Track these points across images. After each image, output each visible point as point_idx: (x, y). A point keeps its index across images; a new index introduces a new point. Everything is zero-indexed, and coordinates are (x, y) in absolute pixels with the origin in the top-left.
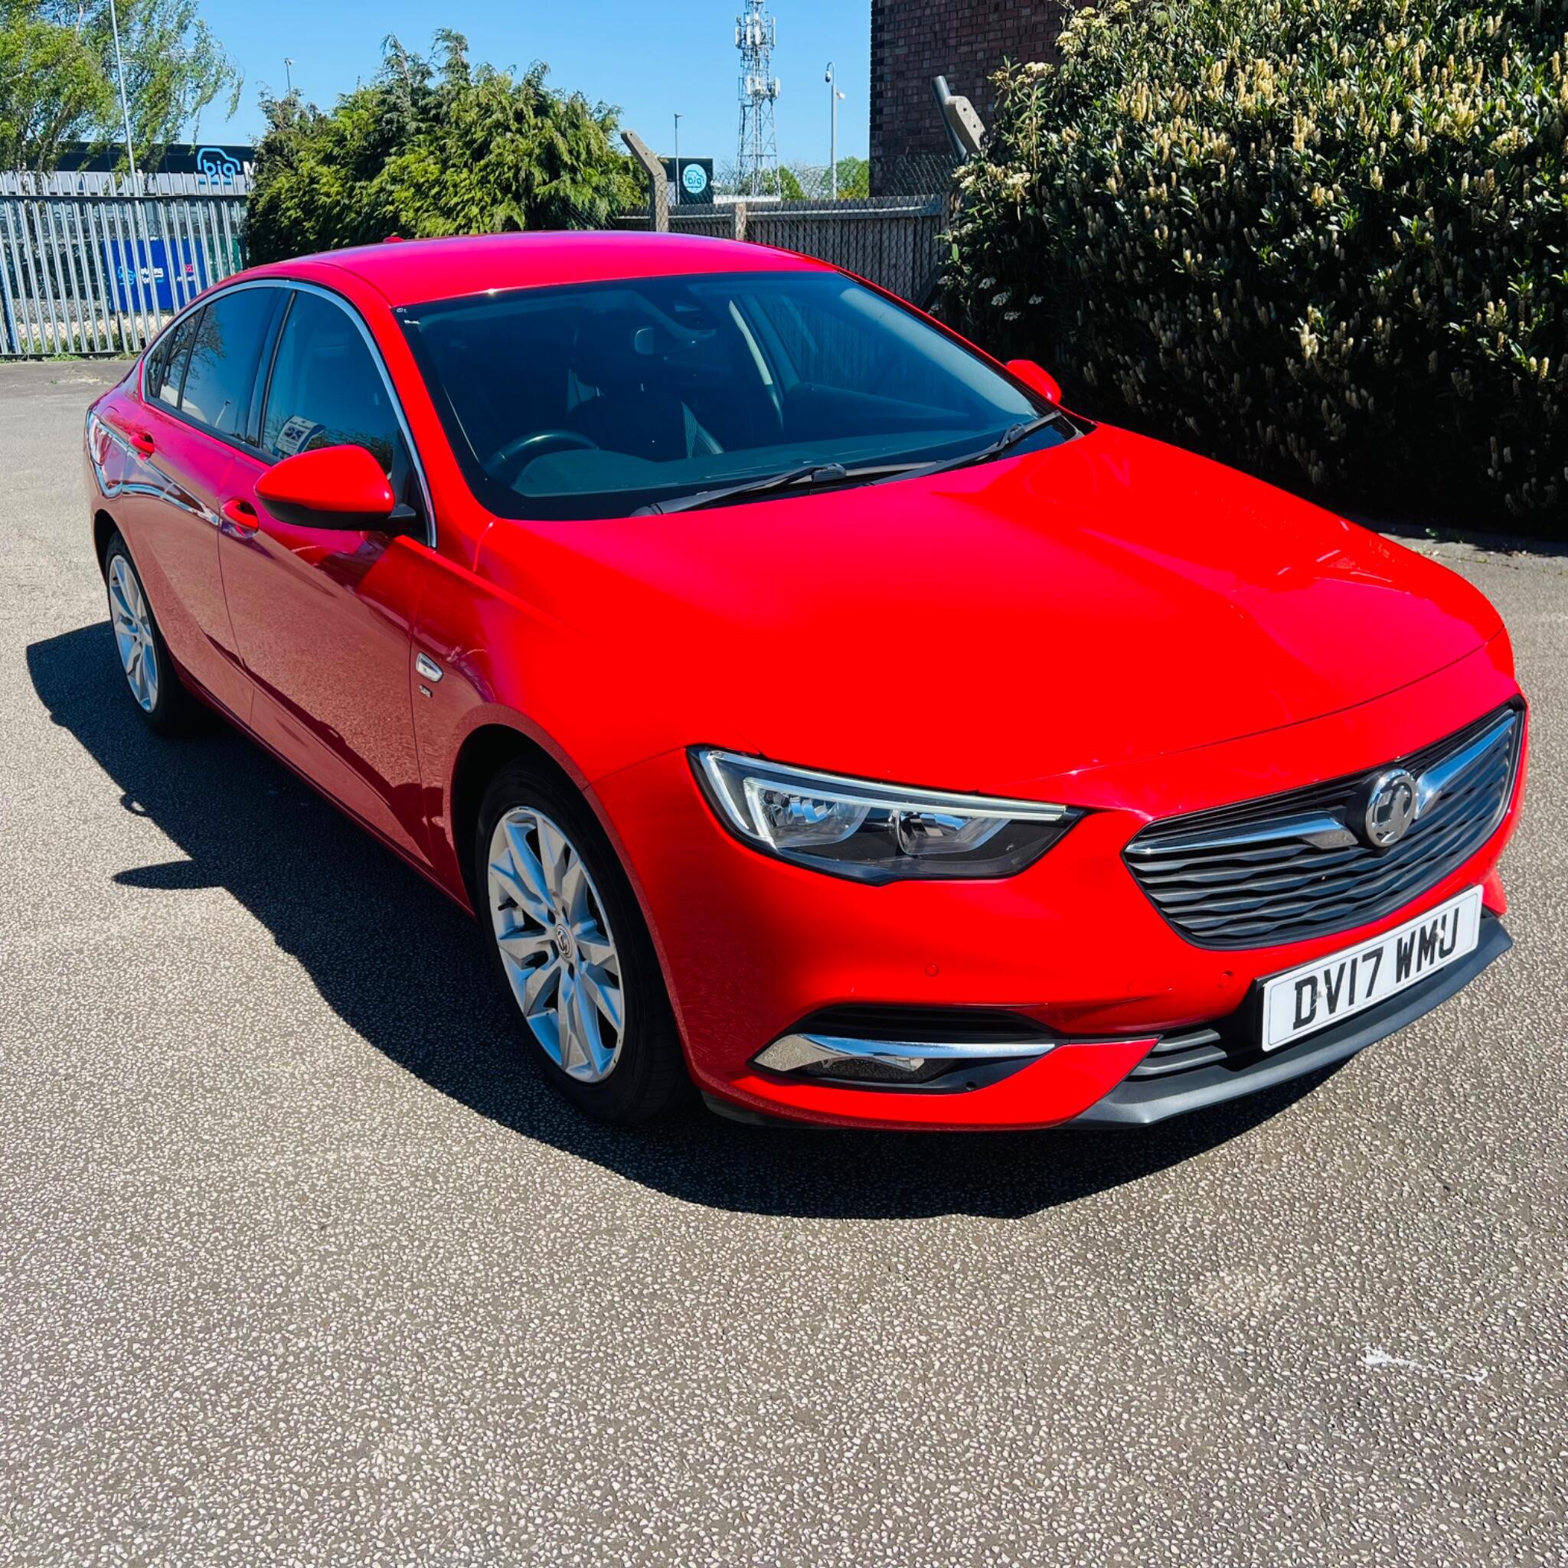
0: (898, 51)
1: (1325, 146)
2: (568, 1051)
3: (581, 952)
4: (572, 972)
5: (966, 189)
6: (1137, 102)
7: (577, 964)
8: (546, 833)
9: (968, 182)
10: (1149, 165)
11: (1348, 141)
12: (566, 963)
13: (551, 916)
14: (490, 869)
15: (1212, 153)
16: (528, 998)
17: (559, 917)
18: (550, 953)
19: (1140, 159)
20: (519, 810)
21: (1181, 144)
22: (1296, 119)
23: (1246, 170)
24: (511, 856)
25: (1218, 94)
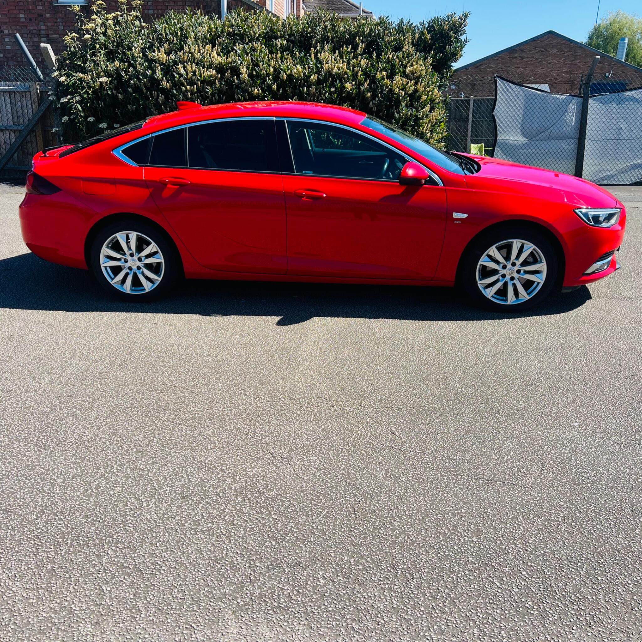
1: (250, 76)
2: (511, 299)
3: (518, 272)
4: (512, 279)
5: (63, 82)
6: (161, 55)
7: (516, 275)
8: (516, 244)
9: (63, 79)
10: (182, 79)
11: (258, 75)
12: (510, 277)
13: (504, 267)
14: (480, 263)
15: (211, 76)
16: (489, 293)
17: (509, 266)
18: (501, 278)
19: (177, 76)
20: (504, 242)
21: (194, 72)
22: (241, 67)
23: (225, 81)
24: (490, 257)
25: (198, 56)
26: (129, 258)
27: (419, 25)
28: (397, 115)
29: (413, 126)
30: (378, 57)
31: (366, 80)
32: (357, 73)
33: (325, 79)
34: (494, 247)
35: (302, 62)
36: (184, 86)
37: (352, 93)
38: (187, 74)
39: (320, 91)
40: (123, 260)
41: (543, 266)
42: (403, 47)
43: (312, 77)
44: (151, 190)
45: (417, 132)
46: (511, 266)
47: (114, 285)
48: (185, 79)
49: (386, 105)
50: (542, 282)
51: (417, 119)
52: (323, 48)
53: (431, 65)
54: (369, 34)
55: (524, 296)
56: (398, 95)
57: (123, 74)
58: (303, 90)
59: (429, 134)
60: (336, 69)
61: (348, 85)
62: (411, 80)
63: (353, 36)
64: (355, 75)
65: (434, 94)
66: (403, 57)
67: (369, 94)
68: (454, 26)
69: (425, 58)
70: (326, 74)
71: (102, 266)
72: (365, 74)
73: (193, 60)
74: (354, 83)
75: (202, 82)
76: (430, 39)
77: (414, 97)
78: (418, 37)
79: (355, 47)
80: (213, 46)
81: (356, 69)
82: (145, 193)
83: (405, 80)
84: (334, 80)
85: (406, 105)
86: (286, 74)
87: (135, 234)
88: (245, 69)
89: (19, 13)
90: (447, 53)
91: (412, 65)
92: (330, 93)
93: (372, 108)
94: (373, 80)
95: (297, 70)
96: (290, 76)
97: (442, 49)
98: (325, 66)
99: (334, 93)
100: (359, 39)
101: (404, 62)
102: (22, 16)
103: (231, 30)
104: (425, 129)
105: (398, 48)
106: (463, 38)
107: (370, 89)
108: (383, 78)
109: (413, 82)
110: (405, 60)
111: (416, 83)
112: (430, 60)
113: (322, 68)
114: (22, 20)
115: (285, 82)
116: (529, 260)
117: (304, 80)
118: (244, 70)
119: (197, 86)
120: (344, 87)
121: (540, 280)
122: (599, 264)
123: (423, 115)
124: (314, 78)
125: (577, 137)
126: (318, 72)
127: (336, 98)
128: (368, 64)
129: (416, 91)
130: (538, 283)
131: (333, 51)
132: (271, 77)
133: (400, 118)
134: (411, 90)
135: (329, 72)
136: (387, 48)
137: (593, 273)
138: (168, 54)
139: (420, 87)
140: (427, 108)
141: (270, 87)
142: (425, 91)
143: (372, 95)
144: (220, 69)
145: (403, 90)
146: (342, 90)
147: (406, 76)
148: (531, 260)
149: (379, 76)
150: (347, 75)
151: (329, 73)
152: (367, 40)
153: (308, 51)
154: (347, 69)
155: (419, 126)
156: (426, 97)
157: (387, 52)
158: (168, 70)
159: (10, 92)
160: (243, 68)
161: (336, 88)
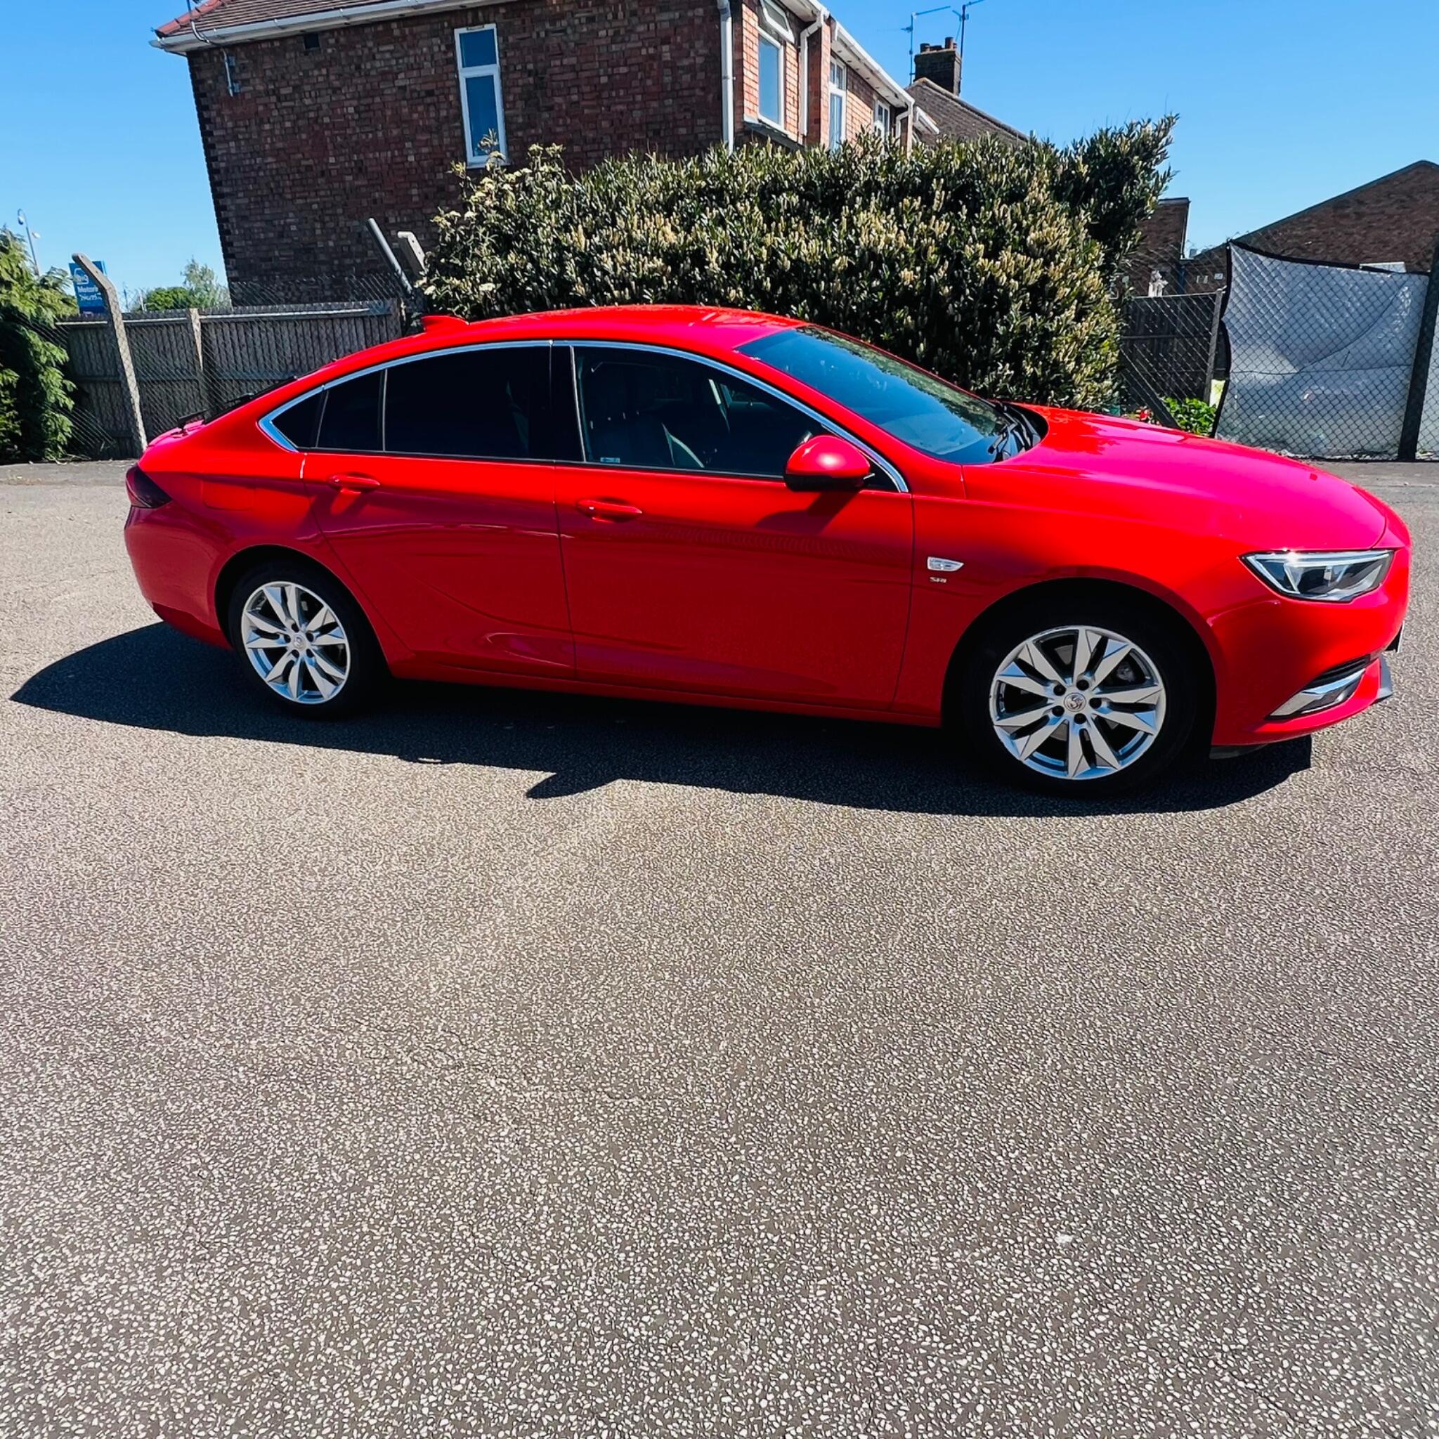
0: (238, 201)
1: (726, 266)
2: (1076, 767)
3: (1095, 703)
4: (1080, 719)
5: (431, 295)
6: (578, 238)
7: (1089, 712)
8: (1088, 637)
9: (430, 290)
10: (607, 278)
11: (741, 263)
12: (1073, 714)
13: (1060, 691)
14: (997, 678)
15: (655, 270)
16: (1023, 749)
17: (1071, 688)
18: (1051, 715)
19: (599, 274)
20: (1054, 631)
21: (627, 264)
22: (708, 250)
23: (679, 280)
24: (1021, 664)
25: (638, 235)
26: (292, 634)
27: (1071, 148)
28: (1001, 329)
29: (1037, 351)
30: (970, 215)
31: (942, 263)
32: (926, 249)
33: (862, 265)
34: (1030, 642)
35: (823, 233)
36: (610, 291)
37: (914, 289)
38: (615, 268)
39: (851, 289)
40: (282, 637)
41: (1156, 693)
42: (1026, 193)
43: (837, 262)
44: (313, 499)
45: (1044, 361)
46: (1076, 690)
47: (270, 684)
48: (612, 277)
49: (981, 310)
50: (1156, 734)
51: (1046, 335)
52: (865, 206)
53: (1087, 226)
54: (960, 173)
55: (1111, 762)
56: (1006, 289)
57: (518, 275)
58: (819, 288)
59: (1073, 363)
60: (882, 243)
61: (906, 274)
62: (1035, 258)
63: (927, 177)
64: (921, 253)
65: (1088, 283)
66: (1023, 213)
67: (947, 290)
68: (1144, 144)
69: (1073, 214)
70: (862, 255)
71: (246, 646)
72: (943, 251)
73: (630, 244)
74: (918, 269)
75: (639, 282)
76: (1087, 174)
77: (1041, 293)
78: (1064, 172)
79: (928, 201)
80: (669, 215)
81: (924, 241)
82: (303, 504)
83: (1021, 257)
84: (878, 265)
85: (1023, 308)
86: (789, 258)
87: (294, 586)
88: (716, 254)
89: (411, 188)
90: (1122, 199)
91: (1041, 228)
92: (872, 291)
93: (953, 317)
94: (957, 261)
95: (810, 248)
96: (797, 263)
97: (1113, 193)
98: (863, 240)
99: (876, 290)
100: (938, 184)
101: (1025, 222)
102: (414, 191)
103: (704, 184)
104: (1061, 354)
105: (1015, 195)
106: (1161, 168)
107: (951, 279)
108: (976, 257)
109: (1040, 261)
110: (1027, 219)
111: (1046, 264)
112: (1084, 217)
113: (858, 243)
114: (415, 199)
115: (788, 274)
116: (1121, 676)
117: (821, 267)
118: (713, 256)
119: (630, 288)
120: (899, 279)
121: (1150, 726)
122: (1320, 691)
123: (1059, 327)
124: (841, 262)
125: (1410, 361)
126: (850, 253)
127: (883, 301)
128: (949, 231)
129: (1044, 279)
130: (1146, 735)
131: (885, 209)
132: (762, 266)
133: (1008, 335)
134: (1033, 278)
135: (870, 250)
136: (993, 196)
137: (1298, 714)
138: (588, 235)
139: (1055, 272)
140: (1070, 313)
141: (759, 283)
142: (1064, 278)
143: (952, 291)
144: (672, 257)
145: (1016, 278)
146: (894, 284)
147: (1028, 251)
148: (1128, 675)
149: (968, 251)
150: (905, 254)
151: (871, 253)
152: (955, 185)
153: (837, 214)
154: (907, 242)
155: (1050, 350)
156: (1068, 290)
157: (992, 204)
158: (586, 265)
159: (362, 318)
160: (711, 252)
161: (882, 281)
